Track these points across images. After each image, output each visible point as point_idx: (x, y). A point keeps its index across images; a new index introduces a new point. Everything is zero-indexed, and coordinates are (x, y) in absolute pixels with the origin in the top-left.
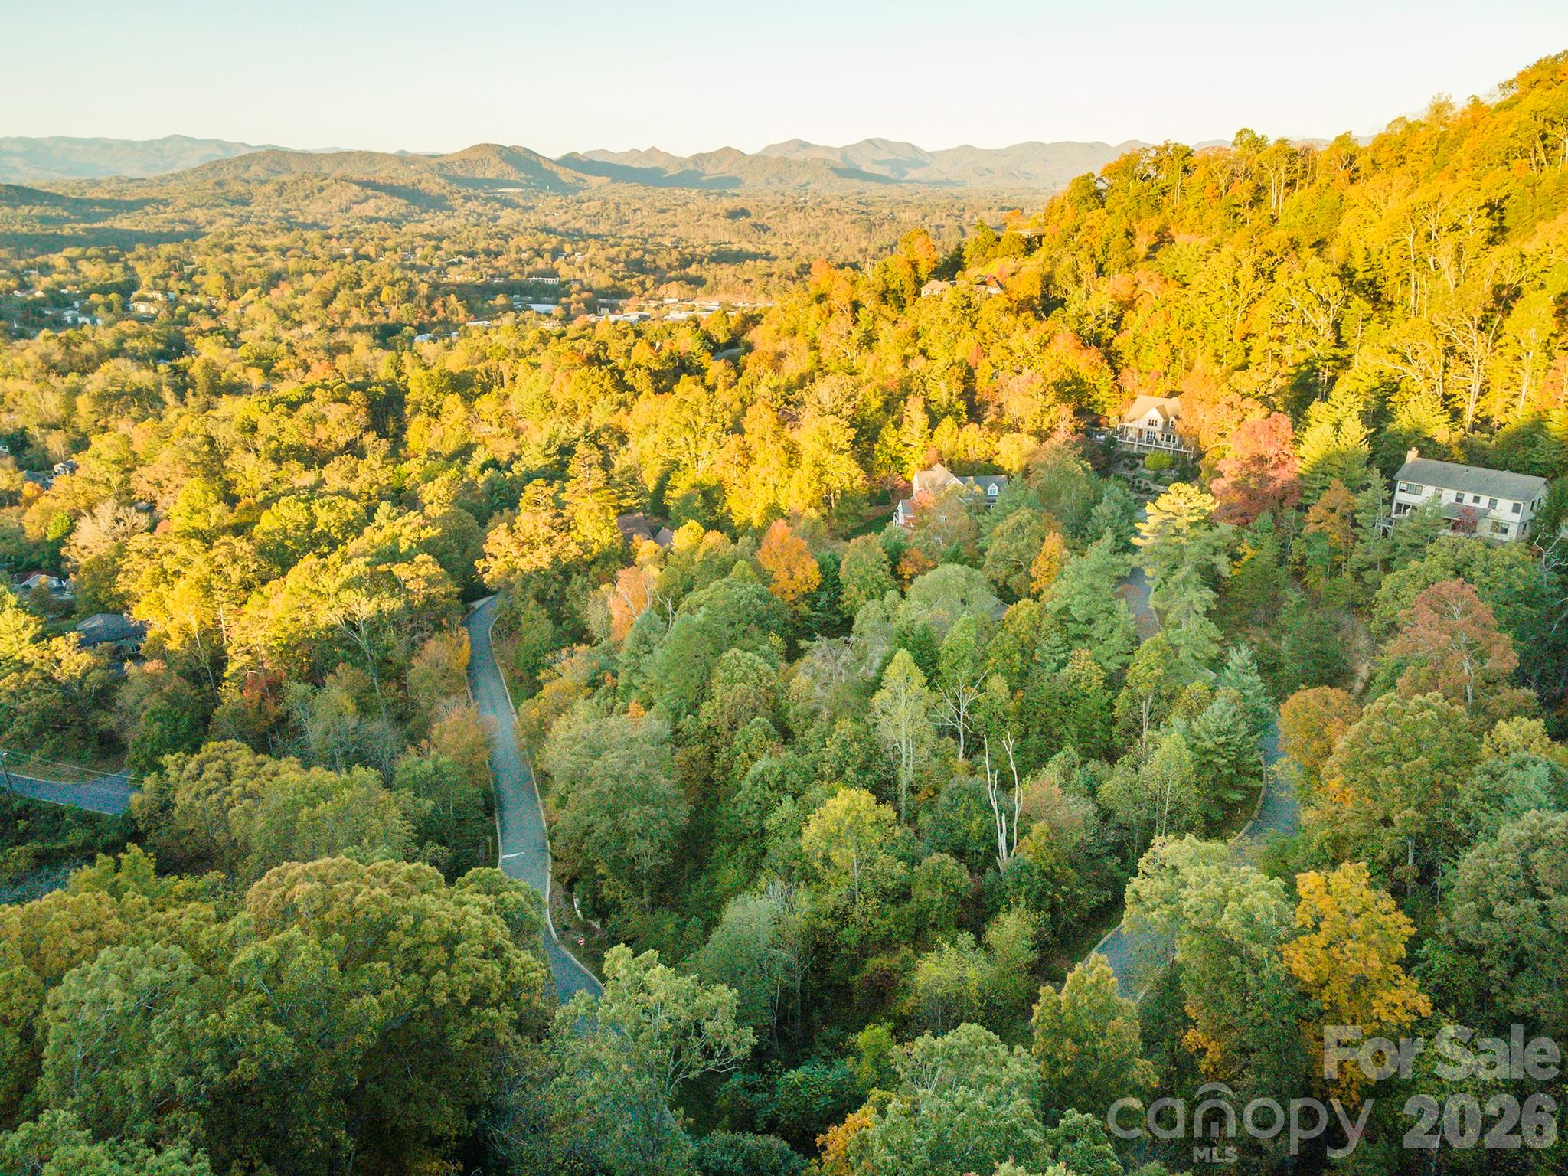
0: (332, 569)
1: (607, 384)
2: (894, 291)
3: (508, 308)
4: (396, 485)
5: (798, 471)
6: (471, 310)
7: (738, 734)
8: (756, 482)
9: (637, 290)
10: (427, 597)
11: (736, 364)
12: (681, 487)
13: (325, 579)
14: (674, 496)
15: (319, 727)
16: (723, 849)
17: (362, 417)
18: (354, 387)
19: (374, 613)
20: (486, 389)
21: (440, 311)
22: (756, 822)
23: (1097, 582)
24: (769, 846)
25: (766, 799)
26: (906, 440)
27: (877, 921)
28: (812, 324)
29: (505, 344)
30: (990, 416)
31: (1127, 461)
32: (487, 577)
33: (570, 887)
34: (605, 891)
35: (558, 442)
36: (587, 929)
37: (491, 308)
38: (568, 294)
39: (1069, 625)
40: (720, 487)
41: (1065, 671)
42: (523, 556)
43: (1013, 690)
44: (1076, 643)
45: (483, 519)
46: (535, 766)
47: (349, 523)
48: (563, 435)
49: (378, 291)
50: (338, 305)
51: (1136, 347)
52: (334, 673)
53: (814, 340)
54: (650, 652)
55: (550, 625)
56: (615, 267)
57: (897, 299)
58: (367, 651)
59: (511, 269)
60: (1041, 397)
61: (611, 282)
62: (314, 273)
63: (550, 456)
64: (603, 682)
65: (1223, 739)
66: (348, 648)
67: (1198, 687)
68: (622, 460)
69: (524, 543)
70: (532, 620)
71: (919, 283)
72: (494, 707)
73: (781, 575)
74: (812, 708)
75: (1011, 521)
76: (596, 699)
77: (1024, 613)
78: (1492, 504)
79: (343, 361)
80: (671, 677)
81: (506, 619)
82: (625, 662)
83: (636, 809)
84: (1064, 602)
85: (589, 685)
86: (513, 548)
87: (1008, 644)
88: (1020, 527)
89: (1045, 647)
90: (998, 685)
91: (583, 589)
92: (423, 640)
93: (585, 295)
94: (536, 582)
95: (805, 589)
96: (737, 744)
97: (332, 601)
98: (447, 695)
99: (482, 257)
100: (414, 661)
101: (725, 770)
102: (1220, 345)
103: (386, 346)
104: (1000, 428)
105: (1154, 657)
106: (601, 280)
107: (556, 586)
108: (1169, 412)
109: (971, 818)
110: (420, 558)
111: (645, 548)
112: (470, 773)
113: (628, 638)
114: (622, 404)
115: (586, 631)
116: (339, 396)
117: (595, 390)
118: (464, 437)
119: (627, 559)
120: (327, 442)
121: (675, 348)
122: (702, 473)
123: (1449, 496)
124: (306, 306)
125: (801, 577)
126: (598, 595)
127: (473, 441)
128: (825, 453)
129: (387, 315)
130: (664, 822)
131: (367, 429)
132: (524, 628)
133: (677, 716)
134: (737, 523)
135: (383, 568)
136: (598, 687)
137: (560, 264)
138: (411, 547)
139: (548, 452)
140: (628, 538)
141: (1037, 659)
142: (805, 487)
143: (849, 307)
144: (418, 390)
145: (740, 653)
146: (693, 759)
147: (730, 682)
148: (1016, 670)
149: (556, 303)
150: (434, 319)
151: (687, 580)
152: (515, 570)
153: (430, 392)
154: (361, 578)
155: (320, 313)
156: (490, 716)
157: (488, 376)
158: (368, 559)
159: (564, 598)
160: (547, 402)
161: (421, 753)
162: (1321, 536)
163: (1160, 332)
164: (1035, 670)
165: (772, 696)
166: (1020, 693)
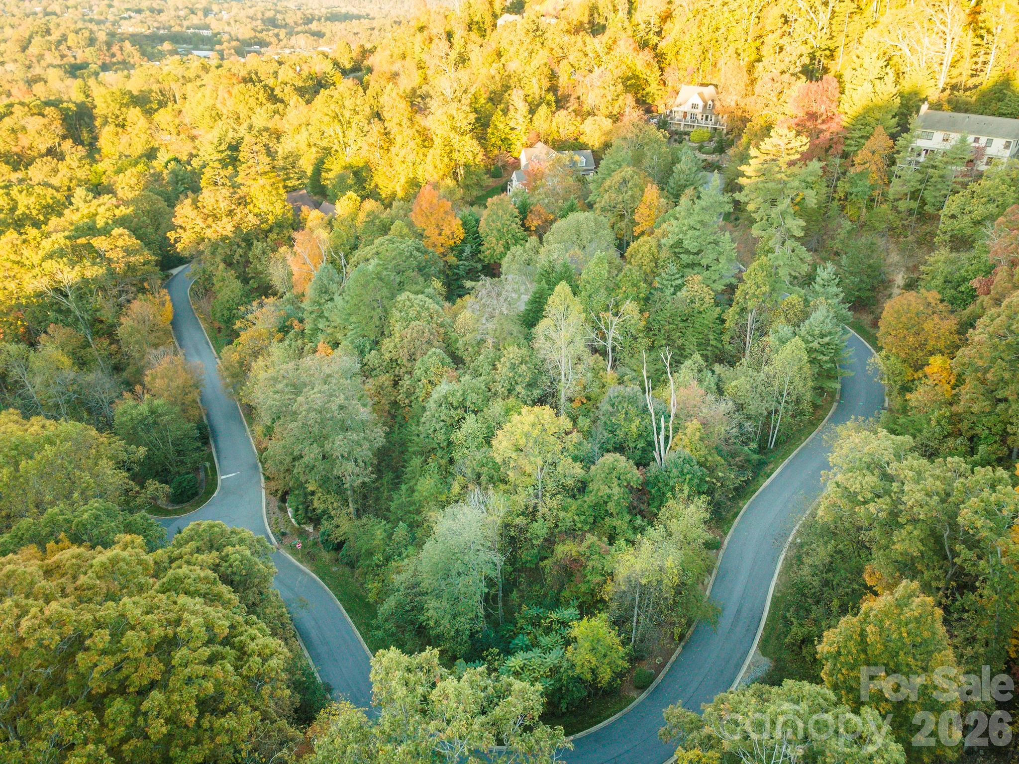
0: (33, 243)
1: (262, 97)
2: (477, 23)
3: (174, 52)
4: (94, 181)
5: (431, 150)
6: (144, 54)
7: (418, 364)
8: (397, 161)
9: (274, 40)
10: (128, 264)
11: (362, 83)
12: (334, 170)
13: (27, 252)
14: (329, 178)
15: (38, 380)
16: (417, 461)
17: (58, 127)
18: (48, 104)
19: (78, 279)
20: (162, 104)
21: (118, 54)
22: (444, 437)
23: (706, 218)
24: (456, 456)
25: (451, 417)
26: (512, 124)
27: (562, 514)
28: (417, 49)
29: (173, 72)
30: (573, 105)
31: (676, 137)
32: (179, 247)
33: (283, 500)
34: (316, 504)
35: (228, 140)
36: (302, 534)
37: (160, 52)
38: (220, 43)
39: (682, 256)
40: (367, 167)
41: (683, 294)
42: (209, 227)
43: (641, 311)
44: (687, 270)
45: (171, 201)
46: (240, 400)
47: (48, 206)
48: (231, 134)
49: (64, 38)
50: (33, 50)
51: (676, 49)
52: (46, 332)
53: (420, 62)
54: (332, 300)
55: (238, 284)
56: (254, 23)
57: (479, 29)
58: (77, 313)
59: (172, 23)
60: (612, 88)
61: (252, 34)
62: (12, 27)
63: (222, 152)
64: (291, 327)
65: (826, 340)
66: (59, 311)
67: (794, 298)
68: (283, 148)
69: (208, 216)
70: (223, 280)
71: (495, 16)
72: (198, 352)
73: (432, 232)
74: (479, 338)
75: (617, 177)
76: (287, 342)
77: (645, 249)
78: (989, 143)
79: (38, 88)
80: (353, 319)
81: (201, 282)
82: (310, 309)
83: (341, 437)
84: (676, 238)
85: (279, 331)
86: (199, 221)
87: (636, 274)
88: (625, 181)
89: (663, 275)
90: (630, 308)
91: (264, 253)
92: (129, 301)
93: (234, 43)
94: (223, 248)
95: (451, 242)
96: (418, 373)
97: (37, 270)
98: (156, 346)
99: (148, 13)
100: (123, 320)
101: (409, 394)
102: (740, 45)
103: (75, 77)
104: (583, 114)
105: (761, 277)
106: (245, 32)
107: (240, 251)
108: (706, 97)
109: (631, 421)
110: (116, 232)
111: (313, 216)
112: (184, 411)
113: (310, 291)
114: (276, 112)
115: (270, 287)
116: (35, 111)
117: (252, 102)
118: (148, 142)
119: (298, 225)
120: (30, 149)
121: (312, 71)
122: (350, 157)
123: (955, 137)
124: (8, 52)
125: (449, 233)
126: (278, 255)
127: (157, 146)
128: (452, 134)
129: (75, 57)
130: (366, 445)
131: (64, 137)
132: (218, 285)
133: (362, 352)
134: (384, 196)
135: (82, 241)
136: (287, 332)
137: (211, 19)
138: (107, 223)
139: (220, 148)
140: (298, 210)
141: (658, 285)
142: (438, 163)
143: (444, 36)
144: (104, 105)
145: (412, 296)
146: (381, 387)
147: (407, 321)
148: (641, 295)
149: (212, 50)
150: (114, 60)
151: (352, 241)
152: (203, 240)
153: (114, 108)
154: (62, 250)
155: (20, 56)
156: (196, 361)
157: (163, 95)
158: (67, 233)
159: (248, 262)
160: (214, 113)
161: (138, 398)
162: (863, 175)
163: (695, 36)
164: (657, 295)
165: (442, 330)
166: (646, 314)
